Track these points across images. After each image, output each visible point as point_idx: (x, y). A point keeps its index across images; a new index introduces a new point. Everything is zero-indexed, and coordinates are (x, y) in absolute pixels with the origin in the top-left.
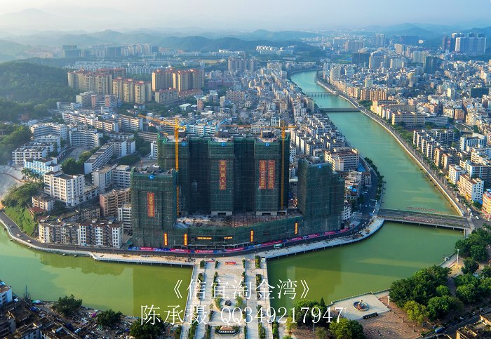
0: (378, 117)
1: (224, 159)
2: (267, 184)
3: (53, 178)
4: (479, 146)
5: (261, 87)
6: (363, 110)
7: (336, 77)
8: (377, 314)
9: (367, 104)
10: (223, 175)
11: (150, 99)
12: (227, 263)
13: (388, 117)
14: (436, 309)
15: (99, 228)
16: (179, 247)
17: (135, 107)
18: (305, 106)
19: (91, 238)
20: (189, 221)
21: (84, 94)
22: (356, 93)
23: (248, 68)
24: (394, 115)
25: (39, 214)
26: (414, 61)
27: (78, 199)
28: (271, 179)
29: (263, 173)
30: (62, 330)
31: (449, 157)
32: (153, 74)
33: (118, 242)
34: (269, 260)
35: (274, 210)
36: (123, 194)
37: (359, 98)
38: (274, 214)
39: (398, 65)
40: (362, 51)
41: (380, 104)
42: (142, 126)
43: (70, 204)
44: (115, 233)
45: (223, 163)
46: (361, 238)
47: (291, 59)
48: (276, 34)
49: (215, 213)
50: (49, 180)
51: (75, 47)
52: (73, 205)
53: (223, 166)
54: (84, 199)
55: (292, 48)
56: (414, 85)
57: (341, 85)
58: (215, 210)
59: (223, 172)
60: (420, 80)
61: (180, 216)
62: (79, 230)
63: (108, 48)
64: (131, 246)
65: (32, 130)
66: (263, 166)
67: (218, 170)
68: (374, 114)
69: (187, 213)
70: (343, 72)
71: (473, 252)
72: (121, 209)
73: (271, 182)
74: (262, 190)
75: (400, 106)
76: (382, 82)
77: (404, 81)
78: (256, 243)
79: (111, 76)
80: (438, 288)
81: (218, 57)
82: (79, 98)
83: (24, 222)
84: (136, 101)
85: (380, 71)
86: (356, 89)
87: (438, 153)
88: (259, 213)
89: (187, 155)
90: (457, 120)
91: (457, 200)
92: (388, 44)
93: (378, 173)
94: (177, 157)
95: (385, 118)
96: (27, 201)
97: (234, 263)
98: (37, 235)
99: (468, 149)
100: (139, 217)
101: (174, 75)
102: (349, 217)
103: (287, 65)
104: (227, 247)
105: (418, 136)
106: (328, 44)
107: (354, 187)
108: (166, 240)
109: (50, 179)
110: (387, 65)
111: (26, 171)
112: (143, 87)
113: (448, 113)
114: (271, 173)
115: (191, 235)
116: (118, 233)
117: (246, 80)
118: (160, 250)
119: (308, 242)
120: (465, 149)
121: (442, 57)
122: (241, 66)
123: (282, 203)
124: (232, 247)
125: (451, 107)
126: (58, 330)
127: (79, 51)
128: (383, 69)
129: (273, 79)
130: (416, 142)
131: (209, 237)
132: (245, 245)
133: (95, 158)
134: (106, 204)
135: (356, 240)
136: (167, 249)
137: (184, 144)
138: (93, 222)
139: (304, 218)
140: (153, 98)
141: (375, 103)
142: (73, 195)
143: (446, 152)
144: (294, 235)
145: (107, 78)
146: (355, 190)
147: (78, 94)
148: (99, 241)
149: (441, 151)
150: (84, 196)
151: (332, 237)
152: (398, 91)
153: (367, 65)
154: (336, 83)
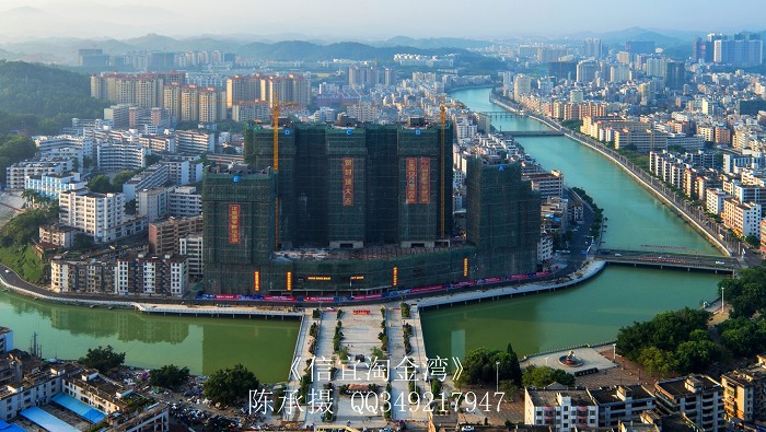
0: (593, 140)
1: (351, 156)
2: (418, 195)
3: (75, 197)
4: (753, 165)
5: (403, 103)
6: (568, 133)
7: (523, 92)
8: (596, 370)
9: (574, 124)
10: (349, 182)
11: (223, 117)
12: (357, 312)
13: (608, 139)
14: (690, 355)
15: (149, 265)
16: (279, 294)
17: (200, 126)
18: (475, 123)
19: (136, 283)
20: (294, 254)
21: (117, 107)
22: (557, 110)
23: (382, 81)
24: (617, 134)
25: (51, 251)
26: (649, 74)
27: (113, 231)
28: (424, 187)
29: (412, 176)
30: (98, 377)
31: (706, 182)
32: (230, 81)
33: (179, 288)
34: (422, 310)
35: (430, 239)
36: (187, 224)
37: (561, 119)
38: (430, 245)
39: (622, 78)
40: (565, 59)
41: (594, 120)
42: (212, 148)
43: (100, 239)
44: (176, 272)
45: (348, 162)
46: (570, 283)
47: (452, 71)
48: (425, 41)
49: (335, 245)
50: (67, 202)
51: (100, 51)
52: (105, 240)
53: (348, 168)
54: (124, 232)
55: (452, 57)
56: (649, 103)
57: (531, 102)
58: (335, 239)
59: (349, 177)
60: (658, 97)
61: (279, 248)
62: (117, 269)
63: (154, 55)
64: (201, 294)
65: (37, 142)
66: (411, 166)
67: (341, 173)
68: (586, 137)
69: (291, 244)
70: (534, 85)
71: (747, 292)
72: (184, 240)
73: (425, 192)
74: (411, 205)
75: (628, 124)
76: (599, 98)
77: (632, 97)
78: (402, 288)
79: (161, 81)
80: (691, 333)
81: (332, 69)
82: (109, 113)
83: (25, 266)
84: (202, 119)
85: (595, 84)
86: (556, 105)
87: (689, 175)
88: (406, 244)
89: (291, 149)
90: (719, 143)
91: (721, 236)
92: (607, 54)
93: (594, 206)
94: (276, 151)
95: (604, 141)
96: (32, 234)
97: (368, 312)
98: (48, 281)
99: (736, 170)
100: (216, 245)
101: (263, 83)
102: (550, 257)
103: (445, 77)
104: (355, 294)
105: (657, 158)
106: (510, 55)
107: (556, 215)
108: (257, 282)
109: (69, 200)
110: (606, 77)
111: (29, 194)
112: (214, 97)
113: (705, 133)
114: (424, 179)
115: (298, 273)
116: (180, 273)
117: (378, 95)
118: (248, 299)
119: (485, 287)
120: (732, 170)
121: (693, 69)
122: (369, 79)
123: (443, 229)
124: (363, 293)
125: (708, 125)
126: (91, 377)
127: (107, 58)
128: (598, 80)
129: (423, 94)
130: (654, 169)
131: (327, 276)
132: (384, 290)
133: (139, 179)
134: (159, 238)
135: (561, 285)
136: (259, 297)
137: (287, 132)
138: (140, 256)
139: (477, 251)
140: (229, 115)
141: (587, 121)
142: (106, 224)
143: (701, 175)
144: (463, 279)
145: (154, 84)
146: (558, 220)
147: (109, 107)
148: (149, 286)
149: (693, 174)
150: (123, 229)
151: (523, 282)
152: (623, 108)
153: (574, 78)
154: (523, 100)
